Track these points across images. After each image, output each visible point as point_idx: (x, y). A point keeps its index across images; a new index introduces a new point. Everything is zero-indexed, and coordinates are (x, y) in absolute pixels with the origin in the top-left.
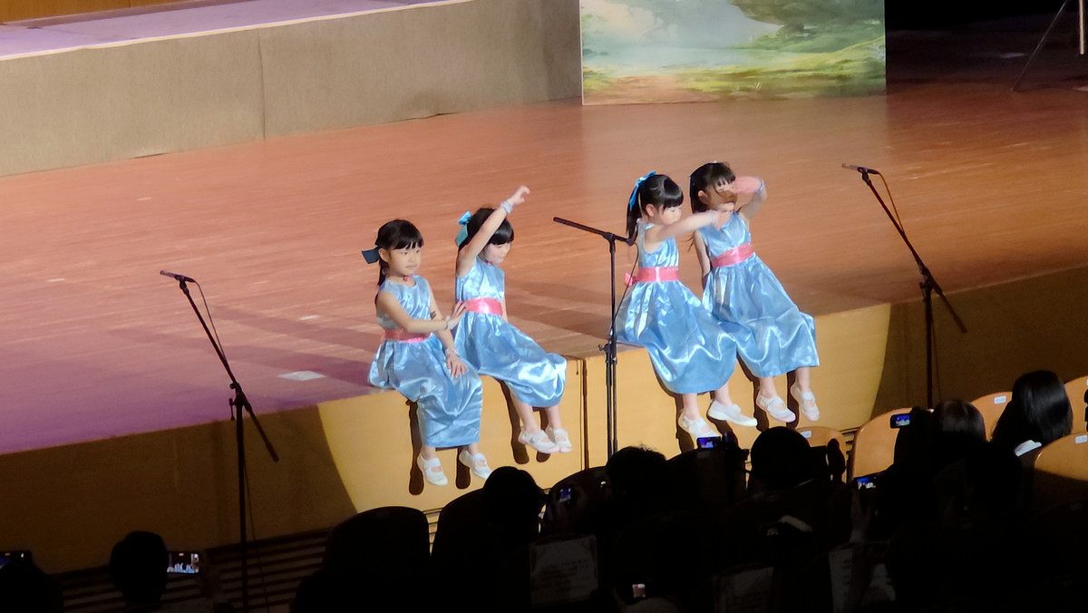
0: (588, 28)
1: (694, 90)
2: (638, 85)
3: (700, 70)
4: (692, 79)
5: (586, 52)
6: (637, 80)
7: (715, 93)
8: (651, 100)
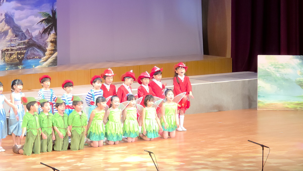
0: (259, 90)
1: (287, 107)
2: (272, 105)
3: (289, 102)
4: (287, 104)
5: (259, 96)
6: (272, 104)
7: (293, 108)
8: (275, 110)
